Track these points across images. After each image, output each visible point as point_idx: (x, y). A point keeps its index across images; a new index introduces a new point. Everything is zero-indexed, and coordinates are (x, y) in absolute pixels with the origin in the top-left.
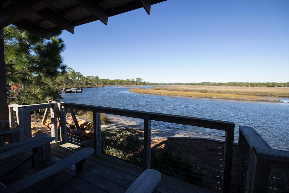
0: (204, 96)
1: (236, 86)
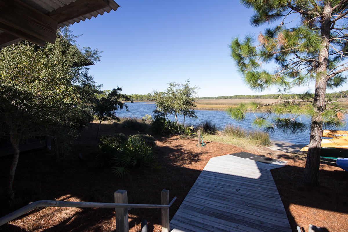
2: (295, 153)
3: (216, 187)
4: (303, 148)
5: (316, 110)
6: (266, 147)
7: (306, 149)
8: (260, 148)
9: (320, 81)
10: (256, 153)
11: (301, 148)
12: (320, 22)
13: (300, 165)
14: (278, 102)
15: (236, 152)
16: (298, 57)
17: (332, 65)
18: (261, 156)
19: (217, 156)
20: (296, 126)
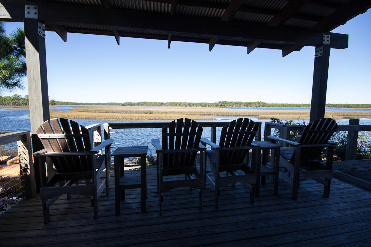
0: (153, 118)
1: (177, 106)
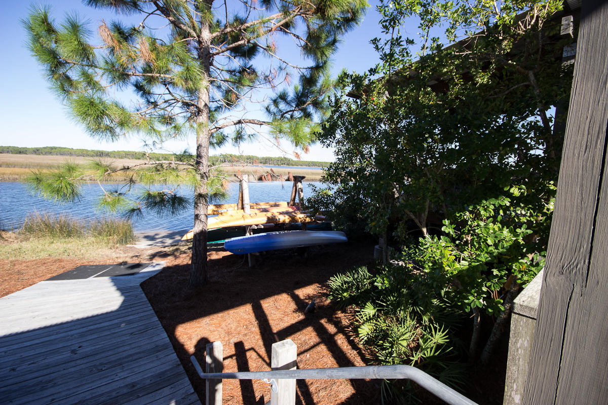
2: (175, 245)
3: (14, 370)
4: (185, 236)
5: (198, 177)
6: (128, 245)
7: (190, 236)
8: (117, 250)
9: (201, 135)
10: (109, 262)
11: (182, 236)
12: (197, 49)
13: (183, 261)
14: (146, 164)
15: (62, 271)
16: (170, 93)
17: (213, 116)
18: (121, 264)
19: (7, 294)
20: (177, 202)
